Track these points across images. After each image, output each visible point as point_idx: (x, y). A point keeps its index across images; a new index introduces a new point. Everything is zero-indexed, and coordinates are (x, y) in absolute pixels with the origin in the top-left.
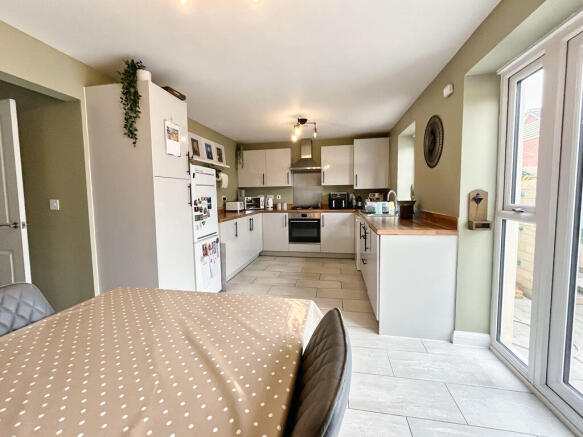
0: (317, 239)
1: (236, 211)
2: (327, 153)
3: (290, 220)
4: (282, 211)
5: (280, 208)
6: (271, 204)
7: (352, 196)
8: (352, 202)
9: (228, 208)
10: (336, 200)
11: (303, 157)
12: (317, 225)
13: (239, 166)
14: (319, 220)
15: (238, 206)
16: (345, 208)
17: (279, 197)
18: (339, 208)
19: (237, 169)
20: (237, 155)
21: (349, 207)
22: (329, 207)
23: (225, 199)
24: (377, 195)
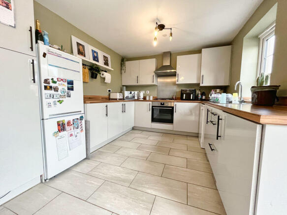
0: (171, 121)
1: (116, 99)
2: (181, 60)
3: (152, 107)
4: (149, 101)
5: (148, 99)
6: (142, 96)
7: (198, 92)
8: (198, 96)
9: (111, 97)
10: (186, 94)
11: (164, 65)
12: (171, 111)
13: (123, 71)
14: (173, 108)
15: (118, 96)
16: (192, 100)
17: (148, 92)
18: (188, 99)
19: (121, 73)
20: (121, 65)
21: (196, 99)
22: (181, 99)
23: (109, 91)
24: (218, 90)
